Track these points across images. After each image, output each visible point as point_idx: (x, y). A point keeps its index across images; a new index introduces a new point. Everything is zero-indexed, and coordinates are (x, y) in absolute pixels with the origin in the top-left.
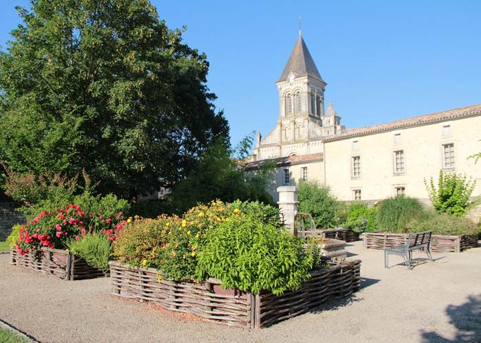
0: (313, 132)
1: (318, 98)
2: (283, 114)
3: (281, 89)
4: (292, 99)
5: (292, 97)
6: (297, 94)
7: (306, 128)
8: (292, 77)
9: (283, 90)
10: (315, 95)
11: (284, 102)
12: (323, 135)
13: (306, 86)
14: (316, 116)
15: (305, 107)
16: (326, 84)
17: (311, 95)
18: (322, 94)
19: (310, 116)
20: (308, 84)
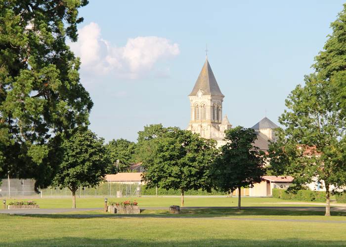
0: (214, 134)
1: (218, 107)
2: (193, 119)
3: (192, 100)
4: (200, 109)
5: (200, 108)
6: (204, 106)
7: (209, 130)
8: (200, 93)
9: (194, 102)
10: (216, 106)
11: (194, 110)
12: (220, 137)
13: (210, 101)
14: (216, 121)
15: (208, 116)
16: (224, 97)
17: (213, 107)
18: (221, 104)
19: (212, 123)
20: (211, 100)
